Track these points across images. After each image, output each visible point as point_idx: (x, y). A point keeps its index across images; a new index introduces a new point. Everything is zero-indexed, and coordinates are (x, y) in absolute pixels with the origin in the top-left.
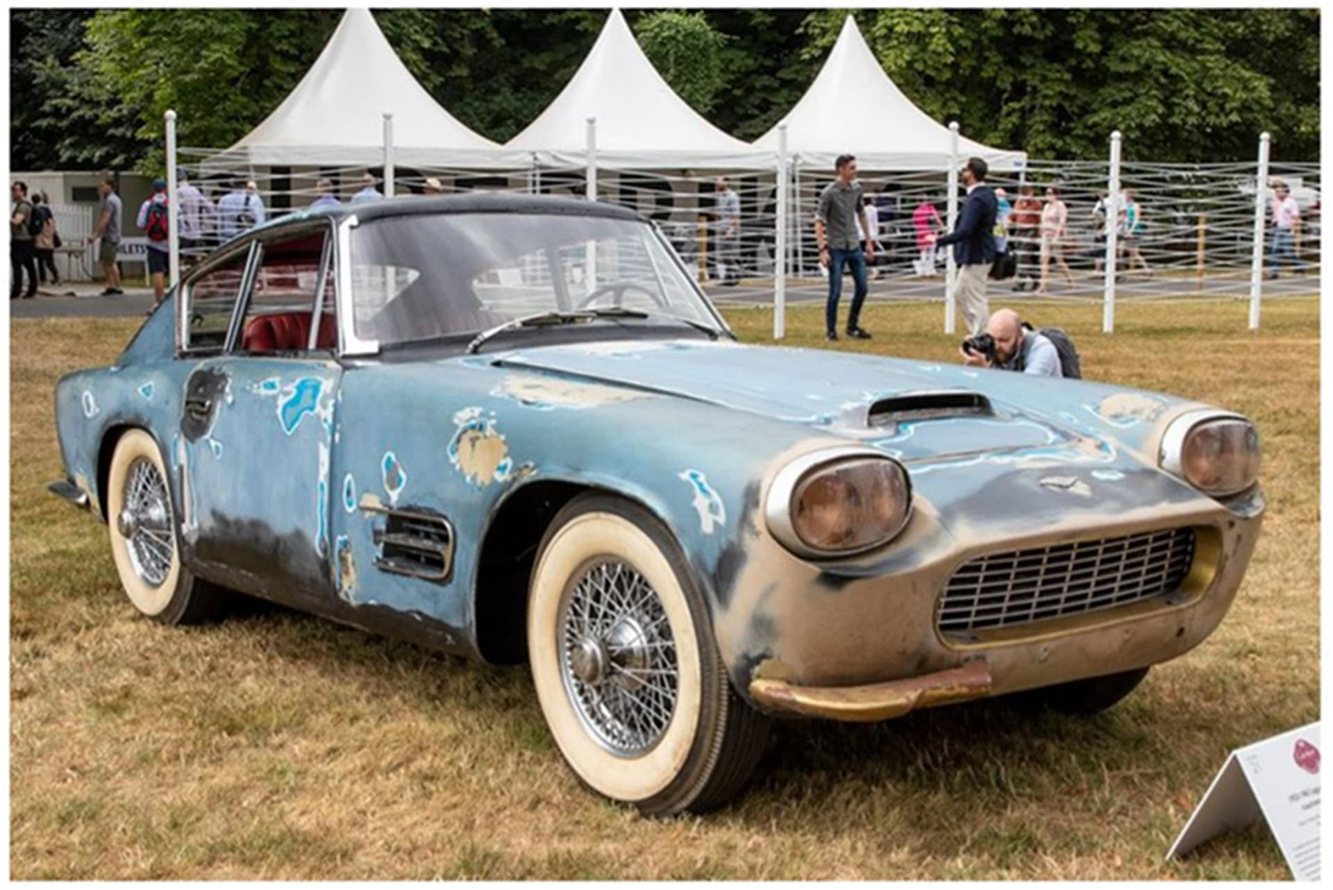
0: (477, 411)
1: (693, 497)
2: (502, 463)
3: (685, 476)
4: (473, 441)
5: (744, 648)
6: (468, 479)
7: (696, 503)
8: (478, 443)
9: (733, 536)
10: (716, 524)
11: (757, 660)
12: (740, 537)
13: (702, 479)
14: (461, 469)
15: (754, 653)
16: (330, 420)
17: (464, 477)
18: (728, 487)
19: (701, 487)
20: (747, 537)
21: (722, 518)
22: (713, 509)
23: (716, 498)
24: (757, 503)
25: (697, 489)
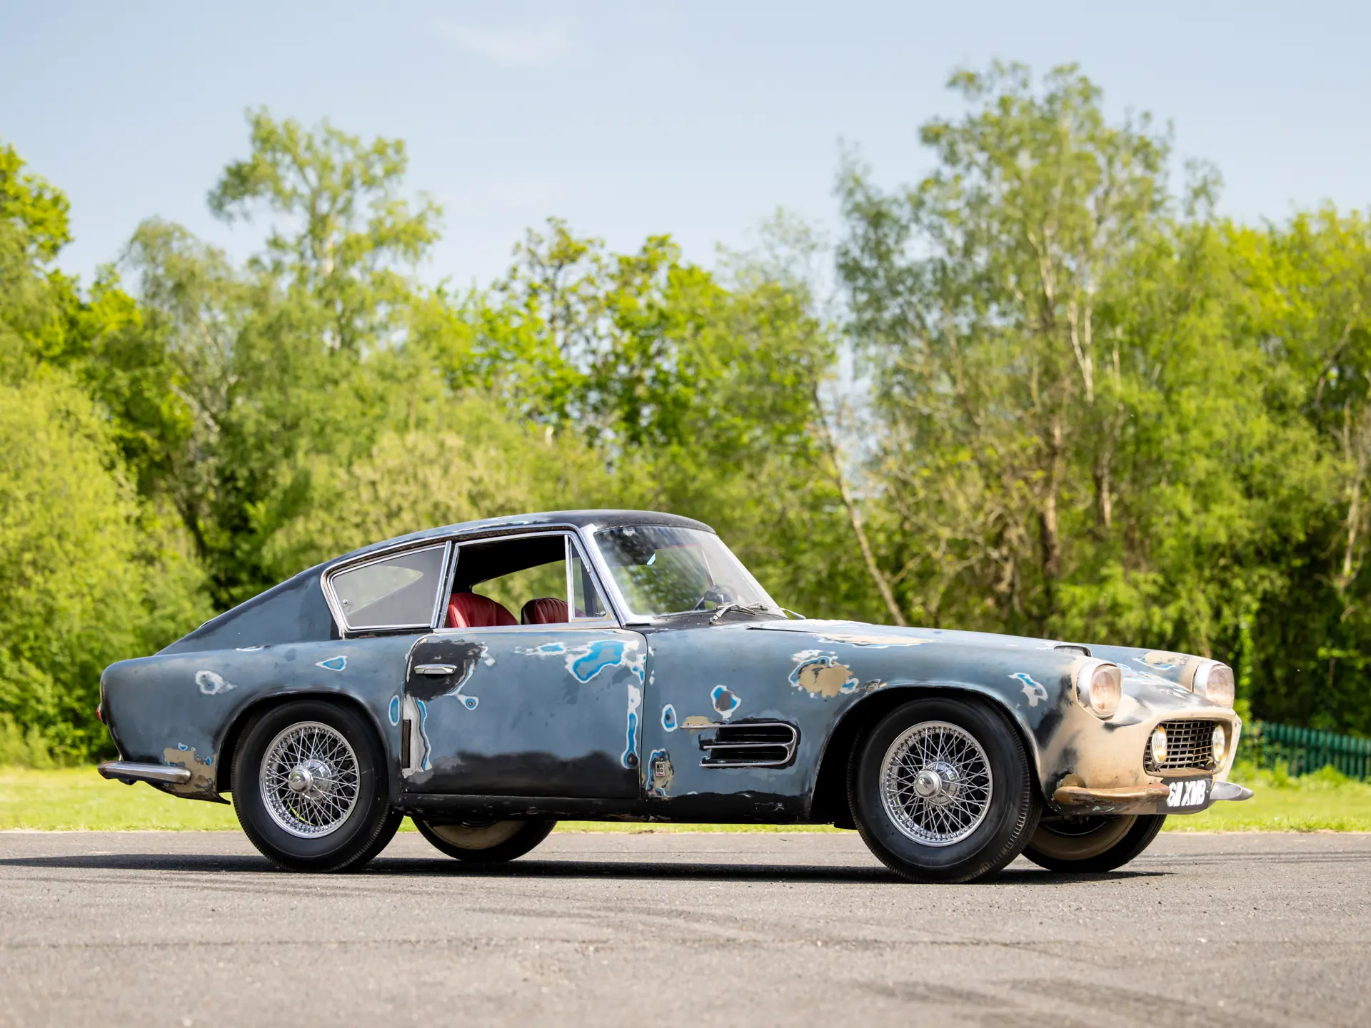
0: (816, 652)
1: (1022, 687)
2: (848, 682)
3: (1014, 676)
4: (816, 672)
5: (1055, 769)
6: (812, 695)
7: (1024, 690)
8: (821, 672)
9: (1053, 706)
10: (1040, 701)
11: (1063, 776)
12: (1059, 706)
13: (1028, 677)
14: (804, 689)
15: (1060, 772)
16: (642, 669)
17: (808, 695)
18: (1048, 679)
19: (1028, 681)
20: (1063, 705)
21: (1045, 697)
22: (1038, 692)
23: (1039, 686)
24: (1070, 687)
25: (1025, 683)
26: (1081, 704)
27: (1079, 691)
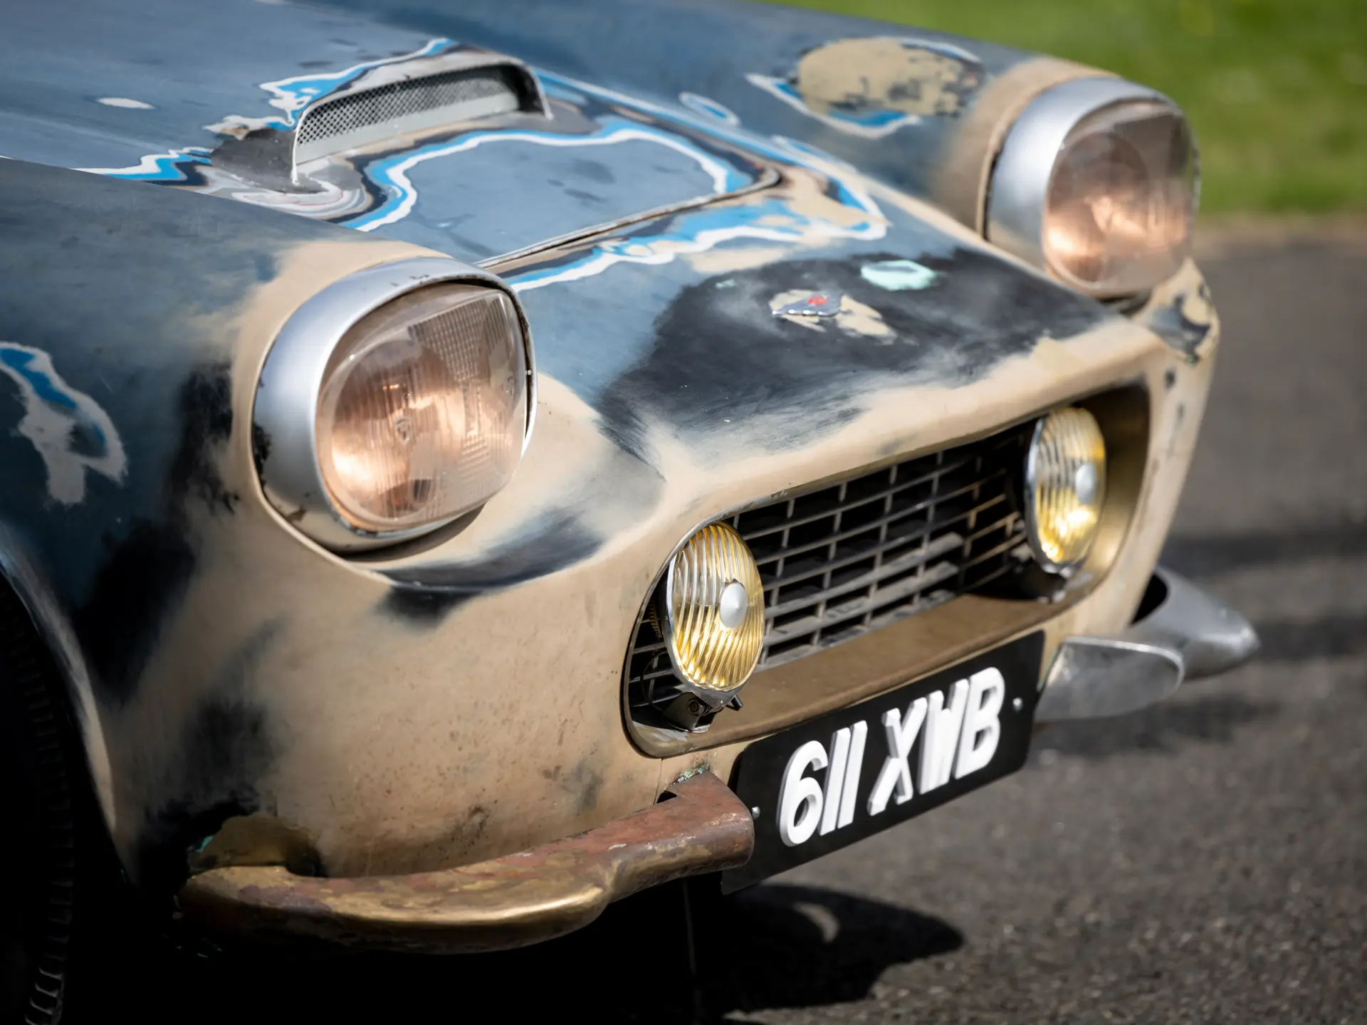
1: (20, 411)
7: (27, 427)
9: (151, 510)
10: (95, 481)
12: (174, 509)
13: (42, 364)
18: (133, 380)
19: (40, 383)
20: (195, 509)
21: (114, 463)
22: (85, 440)
23: (92, 411)
24: (223, 423)
25: (28, 389)
26: (272, 509)
27: (262, 443)
